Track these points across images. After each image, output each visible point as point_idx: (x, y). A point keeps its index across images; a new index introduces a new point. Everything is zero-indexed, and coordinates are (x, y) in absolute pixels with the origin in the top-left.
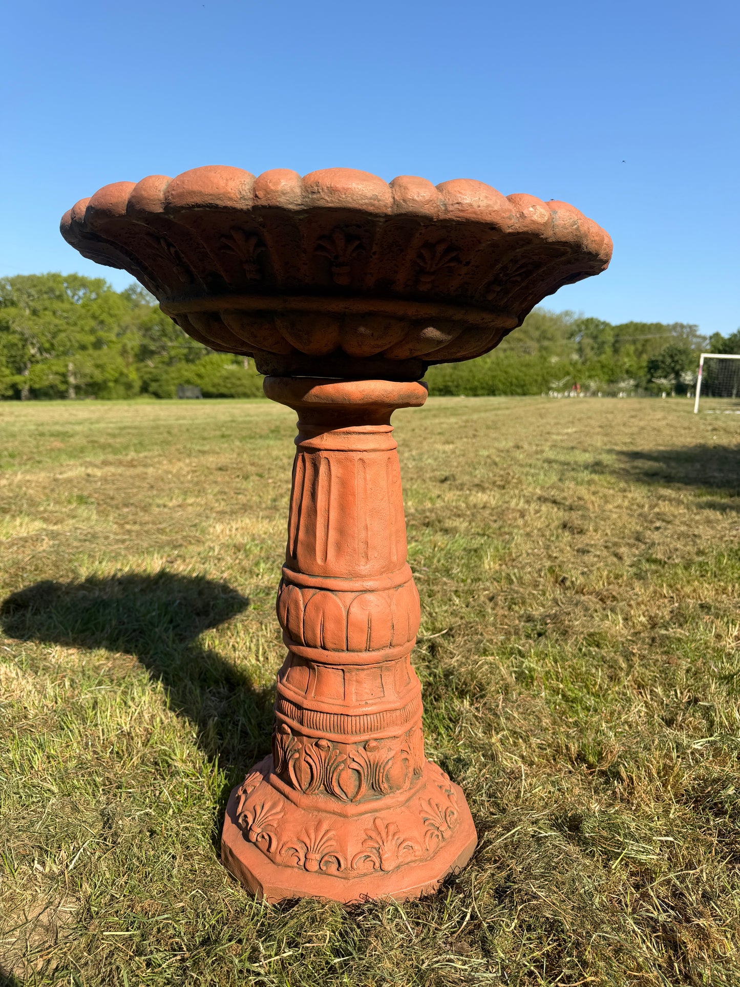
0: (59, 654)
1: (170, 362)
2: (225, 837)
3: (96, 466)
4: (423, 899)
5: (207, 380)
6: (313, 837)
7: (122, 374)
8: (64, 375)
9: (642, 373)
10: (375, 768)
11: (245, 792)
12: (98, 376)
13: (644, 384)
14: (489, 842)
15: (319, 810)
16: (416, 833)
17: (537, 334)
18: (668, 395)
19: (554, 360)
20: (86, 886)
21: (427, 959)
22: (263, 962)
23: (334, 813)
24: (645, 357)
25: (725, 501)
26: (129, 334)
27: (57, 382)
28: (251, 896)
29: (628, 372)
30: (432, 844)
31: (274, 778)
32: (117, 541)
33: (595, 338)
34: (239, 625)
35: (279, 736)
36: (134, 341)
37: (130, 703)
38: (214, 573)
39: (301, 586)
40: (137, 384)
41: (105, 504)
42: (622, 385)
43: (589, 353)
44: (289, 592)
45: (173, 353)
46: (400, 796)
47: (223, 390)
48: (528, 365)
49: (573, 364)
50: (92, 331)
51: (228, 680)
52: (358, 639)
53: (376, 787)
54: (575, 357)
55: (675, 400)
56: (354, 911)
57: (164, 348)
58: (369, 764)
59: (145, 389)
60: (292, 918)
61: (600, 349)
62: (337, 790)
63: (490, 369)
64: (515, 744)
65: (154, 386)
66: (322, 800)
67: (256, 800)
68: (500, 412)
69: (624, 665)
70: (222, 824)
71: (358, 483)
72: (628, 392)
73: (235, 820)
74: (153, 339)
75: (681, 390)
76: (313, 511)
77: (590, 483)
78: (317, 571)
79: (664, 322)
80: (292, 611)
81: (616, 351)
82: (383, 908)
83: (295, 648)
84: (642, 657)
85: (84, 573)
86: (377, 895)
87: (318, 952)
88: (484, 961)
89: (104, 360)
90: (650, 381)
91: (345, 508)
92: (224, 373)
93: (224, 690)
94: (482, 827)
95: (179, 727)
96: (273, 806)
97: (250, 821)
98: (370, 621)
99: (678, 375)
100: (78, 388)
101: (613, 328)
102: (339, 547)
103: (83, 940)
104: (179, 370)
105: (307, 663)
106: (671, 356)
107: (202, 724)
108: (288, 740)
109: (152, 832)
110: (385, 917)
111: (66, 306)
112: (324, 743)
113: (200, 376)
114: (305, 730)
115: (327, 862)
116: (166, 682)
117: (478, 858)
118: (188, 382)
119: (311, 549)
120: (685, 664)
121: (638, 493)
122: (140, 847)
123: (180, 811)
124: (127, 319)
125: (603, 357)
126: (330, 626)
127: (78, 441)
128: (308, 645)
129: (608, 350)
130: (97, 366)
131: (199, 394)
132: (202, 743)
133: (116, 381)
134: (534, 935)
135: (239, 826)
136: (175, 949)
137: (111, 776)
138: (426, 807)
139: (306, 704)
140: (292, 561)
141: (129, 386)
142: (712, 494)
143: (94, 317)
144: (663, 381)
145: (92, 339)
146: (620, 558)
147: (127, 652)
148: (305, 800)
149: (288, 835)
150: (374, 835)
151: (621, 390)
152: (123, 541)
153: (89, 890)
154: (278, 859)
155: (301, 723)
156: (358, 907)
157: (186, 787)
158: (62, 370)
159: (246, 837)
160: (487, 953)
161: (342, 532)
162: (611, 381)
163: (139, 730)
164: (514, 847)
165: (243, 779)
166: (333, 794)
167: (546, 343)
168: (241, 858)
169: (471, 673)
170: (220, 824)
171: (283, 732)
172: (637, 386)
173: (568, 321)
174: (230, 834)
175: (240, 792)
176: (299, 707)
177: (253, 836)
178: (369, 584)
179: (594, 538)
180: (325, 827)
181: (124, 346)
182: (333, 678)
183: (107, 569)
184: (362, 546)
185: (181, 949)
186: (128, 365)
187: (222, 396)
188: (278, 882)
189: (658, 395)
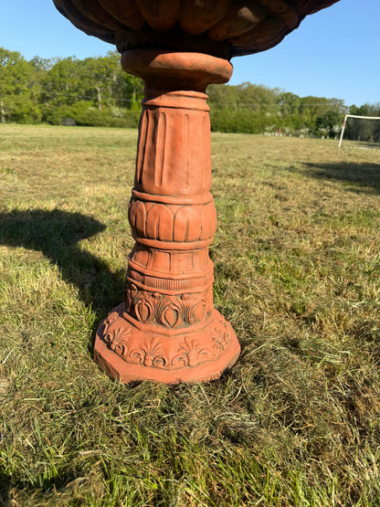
1: (58, 105)
2: (95, 347)
3: (17, 155)
4: (212, 382)
5: (79, 115)
6: (149, 346)
7: (31, 110)
9: (313, 125)
10: (186, 310)
11: (108, 322)
12: (18, 111)
13: (314, 131)
14: (247, 352)
15: (153, 332)
16: (209, 346)
17: (260, 100)
18: (325, 137)
19: (268, 114)
20: (13, 373)
21: (217, 414)
22: (121, 416)
23: (162, 334)
24: (315, 116)
25: (358, 188)
26: (34, 87)
28: (113, 380)
29: (306, 124)
30: (217, 352)
31: (125, 314)
32: (29, 193)
33: (290, 104)
34: (101, 238)
35: (129, 291)
36: (37, 91)
37: (38, 275)
38: (85, 212)
39: (145, 201)
40: (40, 116)
41: (23, 174)
42: (302, 131)
43: (287, 112)
44: (137, 205)
45: (60, 99)
46: (200, 325)
47: (87, 122)
48: (255, 117)
49: (278, 118)
50: (13, 84)
51: (95, 266)
52: (180, 234)
53: (186, 320)
54: (279, 114)
55: (329, 140)
56: (173, 388)
57: (54, 96)
58: (183, 307)
59: (44, 119)
60: (137, 392)
61: (292, 111)
62: (164, 321)
63: (234, 118)
64: (256, 302)
65: (49, 118)
66: (154, 326)
67: (114, 327)
69: (313, 265)
70: (94, 341)
71: (184, 132)
72: (305, 135)
73: (102, 338)
74: (48, 90)
75: (332, 135)
76: (154, 150)
77: (289, 176)
78: (155, 191)
79: (327, 98)
80: (139, 216)
81: (300, 112)
82: (191, 387)
83: (140, 240)
84: (322, 261)
85: (11, 207)
86: (186, 380)
87: (154, 411)
88: (249, 415)
89: (21, 101)
90: (317, 130)
91: (174, 149)
92: (88, 112)
93: (93, 271)
94: (243, 344)
95: (68, 289)
96: (126, 330)
97: (112, 338)
98: (188, 224)
99: (331, 127)
100: (6, 117)
101: (300, 99)
102: (170, 175)
103: (12, 403)
104: (63, 109)
105: (147, 249)
106: (329, 116)
107: (82, 287)
108: (135, 293)
109: (53, 344)
110: (193, 392)
112: (157, 294)
113: (75, 113)
114: (145, 287)
115: (158, 361)
116: (59, 265)
117: (241, 360)
118: (68, 116)
119: (152, 176)
120: (346, 265)
121: (313, 183)
122: (45, 352)
123: (69, 333)
124: (33, 78)
125: (294, 115)
126: (163, 226)
127: (7, 143)
128: (148, 238)
129: (297, 111)
130: (17, 105)
131: (73, 122)
132: (82, 297)
133: (28, 114)
134: (277, 402)
135: (104, 341)
136: (68, 408)
137: (28, 314)
138: (213, 330)
139: (147, 272)
140: (139, 185)
141: (35, 117)
142: (352, 185)
143: (15, 76)
144: (324, 130)
145: (13, 88)
146: (306, 213)
147: (37, 249)
148: (145, 327)
149: (135, 346)
150: (185, 346)
151: (301, 133)
152: (33, 193)
153: (15, 376)
154: (128, 359)
155: (143, 283)
156: (176, 386)
157: (73, 320)
159: (109, 347)
160: (251, 411)
161: (172, 165)
162: (297, 129)
163: (45, 290)
164: (262, 355)
165: (106, 316)
166: (161, 323)
167: (265, 105)
168: (108, 360)
169: (233, 265)
170: (93, 340)
171: (133, 289)
172: (310, 132)
173: (278, 93)
174: (99, 345)
175: (105, 322)
176: (142, 274)
177: (113, 347)
178: (188, 201)
179: (292, 203)
180: (156, 342)
181: (32, 93)
182: (163, 257)
183: (23, 206)
184: (185, 176)
185: (71, 408)
186: (34, 105)
187: (87, 125)
188: (128, 372)
189: (320, 137)
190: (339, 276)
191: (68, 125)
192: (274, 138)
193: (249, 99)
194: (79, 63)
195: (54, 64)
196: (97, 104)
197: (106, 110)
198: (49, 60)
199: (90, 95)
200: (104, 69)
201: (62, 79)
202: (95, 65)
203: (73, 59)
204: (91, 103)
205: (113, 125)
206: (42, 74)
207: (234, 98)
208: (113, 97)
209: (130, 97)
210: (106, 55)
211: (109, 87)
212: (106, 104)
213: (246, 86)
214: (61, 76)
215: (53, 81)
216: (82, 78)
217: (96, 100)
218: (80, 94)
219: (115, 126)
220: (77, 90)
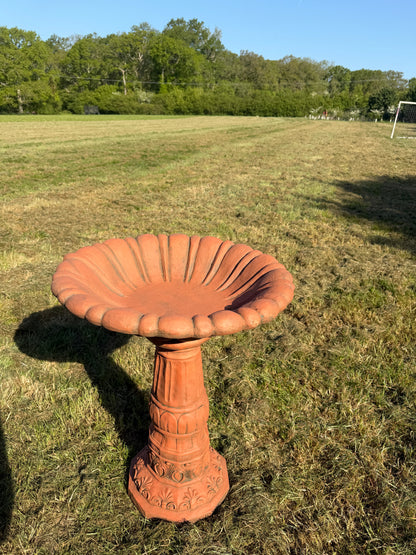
1: (79, 90)
2: (129, 486)
5: (102, 102)
6: (164, 495)
7: (50, 97)
8: (15, 98)
9: (365, 105)
10: (189, 472)
11: (137, 468)
12: (37, 99)
13: (365, 113)
14: (234, 490)
15: (166, 484)
16: (204, 494)
17: (304, 76)
18: (379, 120)
19: (314, 94)
23: (173, 486)
24: (368, 94)
26: (53, 71)
27: (12, 102)
29: (356, 103)
30: (210, 496)
31: (148, 465)
33: (340, 80)
34: (131, 348)
36: (56, 75)
39: (159, 408)
40: (60, 104)
41: (56, 239)
42: (352, 113)
43: (335, 89)
45: (81, 84)
46: (199, 479)
47: (112, 109)
48: (298, 97)
49: (325, 97)
50: (30, 68)
52: (182, 430)
53: (189, 477)
54: (327, 93)
55: (382, 124)
56: (179, 526)
57: (75, 80)
58: (186, 471)
59: (65, 107)
61: (342, 88)
62: (174, 478)
63: (276, 99)
64: (252, 427)
65: (70, 105)
66: (168, 481)
67: (141, 474)
69: (307, 374)
70: (128, 480)
72: (355, 118)
73: (134, 480)
74: (68, 74)
75: (387, 117)
77: (317, 218)
78: (165, 403)
79: (383, 71)
80: (155, 416)
81: (351, 89)
87: (166, 548)
88: (226, 548)
89: (39, 88)
90: (369, 111)
92: (112, 97)
94: (232, 481)
95: (106, 417)
96: (148, 479)
97: (140, 484)
98: (187, 424)
99: (386, 107)
100: (24, 106)
101: (351, 73)
102: (174, 396)
103: (79, 537)
104: (85, 95)
105: (162, 434)
106: (384, 95)
108: (154, 457)
110: (190, 533)
111: (12, 51)
112: (168, 464)
113: (97, 99)
114: (161, 457)
115: (170, 506)
118: (91, 103)
120: (335, 375)
121: (341, 226)
123: (110, 469)
124: (51, 61)
125: (344, 92)
127: (32, 168)
128: (161, 428)
129: (347, 88)
130: (35, 92)
131: (97, 111)
133: (47, 102)
135: (135, 483)
139: (161, 448)
141: (55, 105)
142: (381, 229)
143: (30, 59)
144: (377, 111)
145: (31, 73)
146: (321, 286)
147: (79, 361)
148: (161, 480)
149: (155, 493)
150: (188, 495)
151: (351, 116)
153: (78, 513)
154: (151, 502)
155: (160, 455)
156: (182, 524)
158: (14, 94)
159: (138, 490)
160: (227, 546)
161: (176, 391)
162: (346, 110)
163: (89, 419)
164: (243, 493)
166: (172, 479)
167: (310, 82)
169: (236, 387)
170: (127, 478)
171: (152, 454)
172: (361, 114)
173: (324, 67)
174: (132, 486)
175: (135, 467)
176: (158, 449)
177: (141, 491)
178: (187, 410)
180: (169, 491)
181: (50, 79)
182: (172, 442)
184: (184, 395)
186: (54, 91)
187: (111, 113)
189: (373, 120)
190: (327, 388)
191: (92, 114)
192: (320, 123)
193: (292, 76)
194: (101, 41)
195: (73, 44)
196: (122, 87)
197: (132, 95)
198: (67, 39)
199: (113, 78)
200: (129, 48)
201: (83, 61)
202: (119, 44)
203: (94, 37)
204: (115, 87)
205: (140, 111)
206: (61, 55)
207: (275, 75)
208: (139, 79)
209: (158, 79)
210: (130, 31)
211: (134, 67)
212: (131, 88)
213: (288, 61)
214: (82, 57)
215: (73, 63)
216: (105, 59)
217: (121, 84)
218: (103, 77)
219: (142, 113)
220: (99, 73)
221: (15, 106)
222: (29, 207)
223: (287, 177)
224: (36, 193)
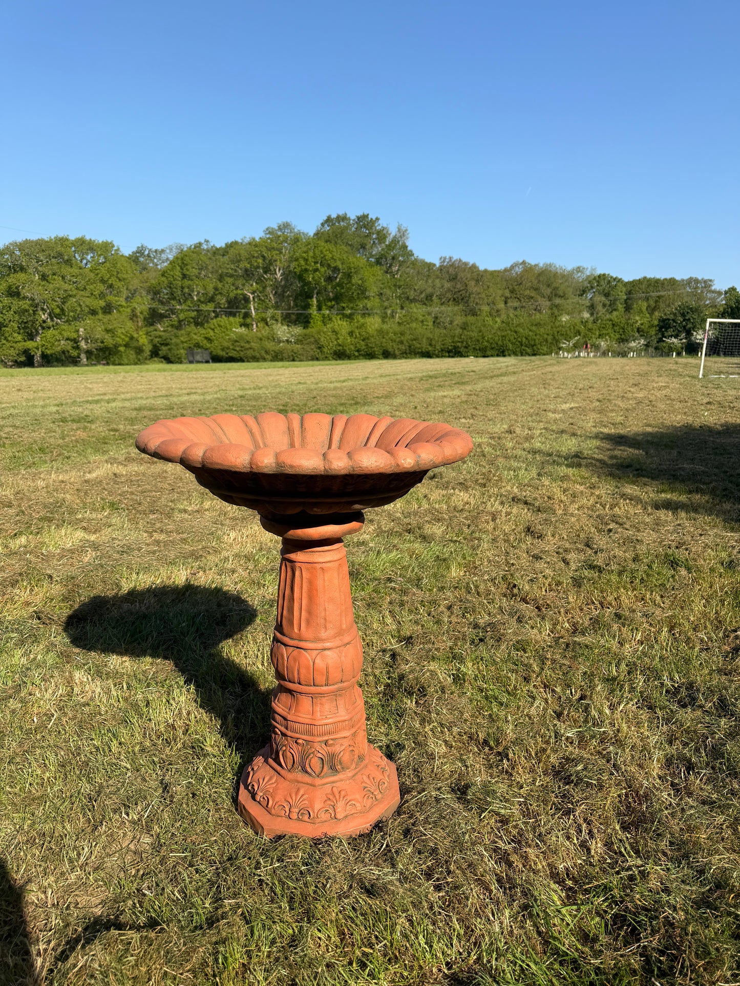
0: (115, 662)
1: (179, 326)
2: (240, 798)
3: (120, 463)
4: (361, 836)
5: (216, 343)
6: (294, 798)
7: (132, 338)
8: (75, 341)
9: (653, 332)
10: (332, 756)
11: (253, 769)
12: (109, 341)
13: (654, 343)
14: (407, 801)
15: (298, 782)
16: (358, 796)
17: (548, 291)
18: (679, 354)
19: (565, 318)
20: (156, 827)
21: (359, 869)
22: (263, 869)
23: (308, 784)
24: (657, 315)
26: (138, 298)
27: (69, 348)
28: (257, 834)
29: (638, 330)
30: (368, 803)
31: (270, 760)
32: (149, 552)
33: (607, 295)
34: (249, 636)
35: (273, 736)
36: (143, 304)
37: (172, 701)
38: (230, 585)
39: (285, 645)
40: (148, 348)
41: (135, 511)
42: (633, 344)
43: (601, 311)
44: (278, 648)
45: (182, 316)
46: (349, 774)
47: (233, 354)
48: (538, 325)
49: (584, 323)
50: (102, 296)
51: (241, 681)
52: (320, 679)
53: (333, 768)
54: (586, 315)
55: (686, 360)
56: (317, 842)
57: (173, 311)
58: (328, 754)
59: (155, 354)
60: (280, 846)
61: (612, 307)
62: (309, 770)
63: (500, 329)
64: (442, 732)
65: (164, 350)
66: (300, 776)
67: (259, 775)
68: (505, 379)
70: (238, 790)
71: (319, 583)
72: (639, 352)
73: (246, 787)
74: (162, 303)
75: (692, 349)
76: (292, 599)
77: (564, 478)
78: (294, 636)
79: (678, 278)
80: (280, 660)
81: (628, 308)
82: (333, 840)
83: (282, 682)
84: (554, 661)
85: (126, 587)
86: (331, 833)
87: (294, 864)
88: (391, 870)
89: (115, 324)
90: (661, 340)
91: (311, 598)
92: (233, 336)
93: (238, 690)
94: (404, 791)
95: (207, 720)
96: (270, 779)
97: (256, 788)
98: (327, 668)
99: (689, 333)
100: (89, 353)
101: (626, 284)
102: (308, 622)
103: (158, 858)
104: (188, 334)
105: (290, 692)
106: (683, 315)
107: (223, 717)
108: (279, 738)
109: (194, 795)
110: (334, 846)
111: (75, 271)
112: (300, 741)
113: (209, 340)
114: (289, 733)
115: (302, 814)
116: (197, 687)
117: (399, 812)
118: (198, 345)
119: (291, 622)
120: (583, 668)
121: (606, 489)
122: (187, 804)
123: (211, 780)
124: (135, 283)
125: (615, 313)
126: (303, 671)
127: (99, 428)
128: (290, 681)
129: (621, 307)
130: (107, 331)
131: (208, 358)
132: (224, 733)
133: (126, 346)
134: (422, 856)
135: (249, 791)
136: (212, 863)
137: (164, 757)
138: (365, 778)
139: (289, 717)
140: (279, 628)
141: (139, 350)
142: (672, 490)
143: (103, 281)
144: (674, 340)
145: (102, 303)
146: (568, 564)
147: (165, 658)
148: (289, 776)
149: (279, 797)
150: (331, 797)
151: (631, 349)
152: (154, 552)
153: (158, 830)
154: (273, 812)
155: (287, 729)
156: (319, 840)
157: (214, 764)
158: (74, 335)
159: (254, 798)
160: (393, 866)
161: (309, 612)
162: (623, 340)
163: (179, 723)
164: (421, 805)
165: (252, 760)
166: (307, 772)
167: (558, 301)
168: (250, 811)
169: (417, 679)
170: (237, 789)
171: (276, 733)
172: (647, 346)
173: (580, 277)
174: (243, 795)
175: (250, 769)
176: (285, 719)
177: (258, 798)
178: (327, 645)
179: (550, 544)
180: (301, 792)
181: (133, 310)
182: (306, 702)
183: (143, 581)
184: (322, 621)
185: (215, 863)
186: (138, 329)
187: (231, 360)
188: (273, 825)
189: (668, 354)
190: (569, 686)
191: (198, 362)
192: (578, 362)
193: (527, 292)
194: (216, 252)
195: (171, 257)
196: (248, 321)
197: (265, 332)
198: (163, 251)
199: (236, 306)
200: (260, 261)
201: (187, 282)
202: (244, 254)
203: (205, 247)
204: (238, 319)
205: (277, 357)
206: (152, 275)
207: (498, 293)
208: (277, 307)
209: (307, 306)
210: (262, 234)
211: (269, 289)
212: (264, 320)
213: (519, 270)
214: (184, 276)
215: (170, 286)
216: (221, 278)
217: (247, 315)
218: (218, 305)
219: (282, 360)
220: (212, 300)
221: (74, 353)
222: (94, 475)
223: (518, 431)
224: (106, 457)
